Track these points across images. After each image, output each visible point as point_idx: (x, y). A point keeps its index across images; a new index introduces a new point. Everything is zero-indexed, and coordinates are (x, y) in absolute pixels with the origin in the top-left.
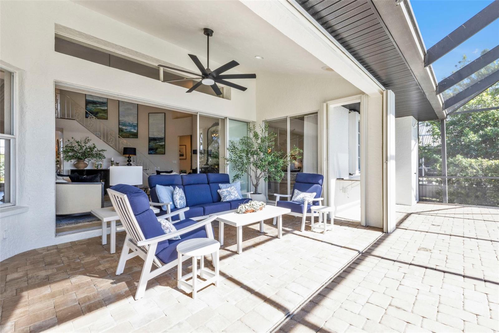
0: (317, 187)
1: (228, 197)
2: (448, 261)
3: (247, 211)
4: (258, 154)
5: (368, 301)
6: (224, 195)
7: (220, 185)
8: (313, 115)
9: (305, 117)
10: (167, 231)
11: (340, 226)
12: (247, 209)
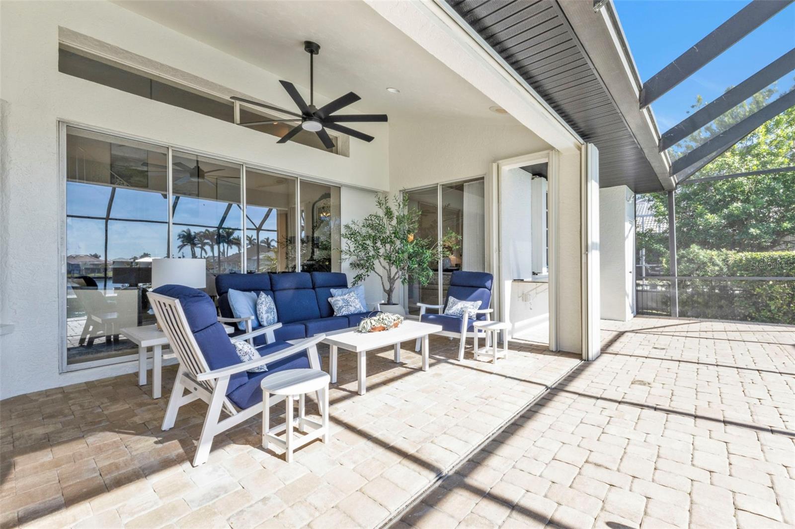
0: (483, 293)
1: (344, 309)
2: (674, 398)
3: (373, 329)
4: (392, 242)
5: (554, 457)
6: (338, 306)
7: (333, 291)
8: (478, 182)
9: (465, 184)
10: (246, 358)
11: (519, 351)
12: (374, 326)
